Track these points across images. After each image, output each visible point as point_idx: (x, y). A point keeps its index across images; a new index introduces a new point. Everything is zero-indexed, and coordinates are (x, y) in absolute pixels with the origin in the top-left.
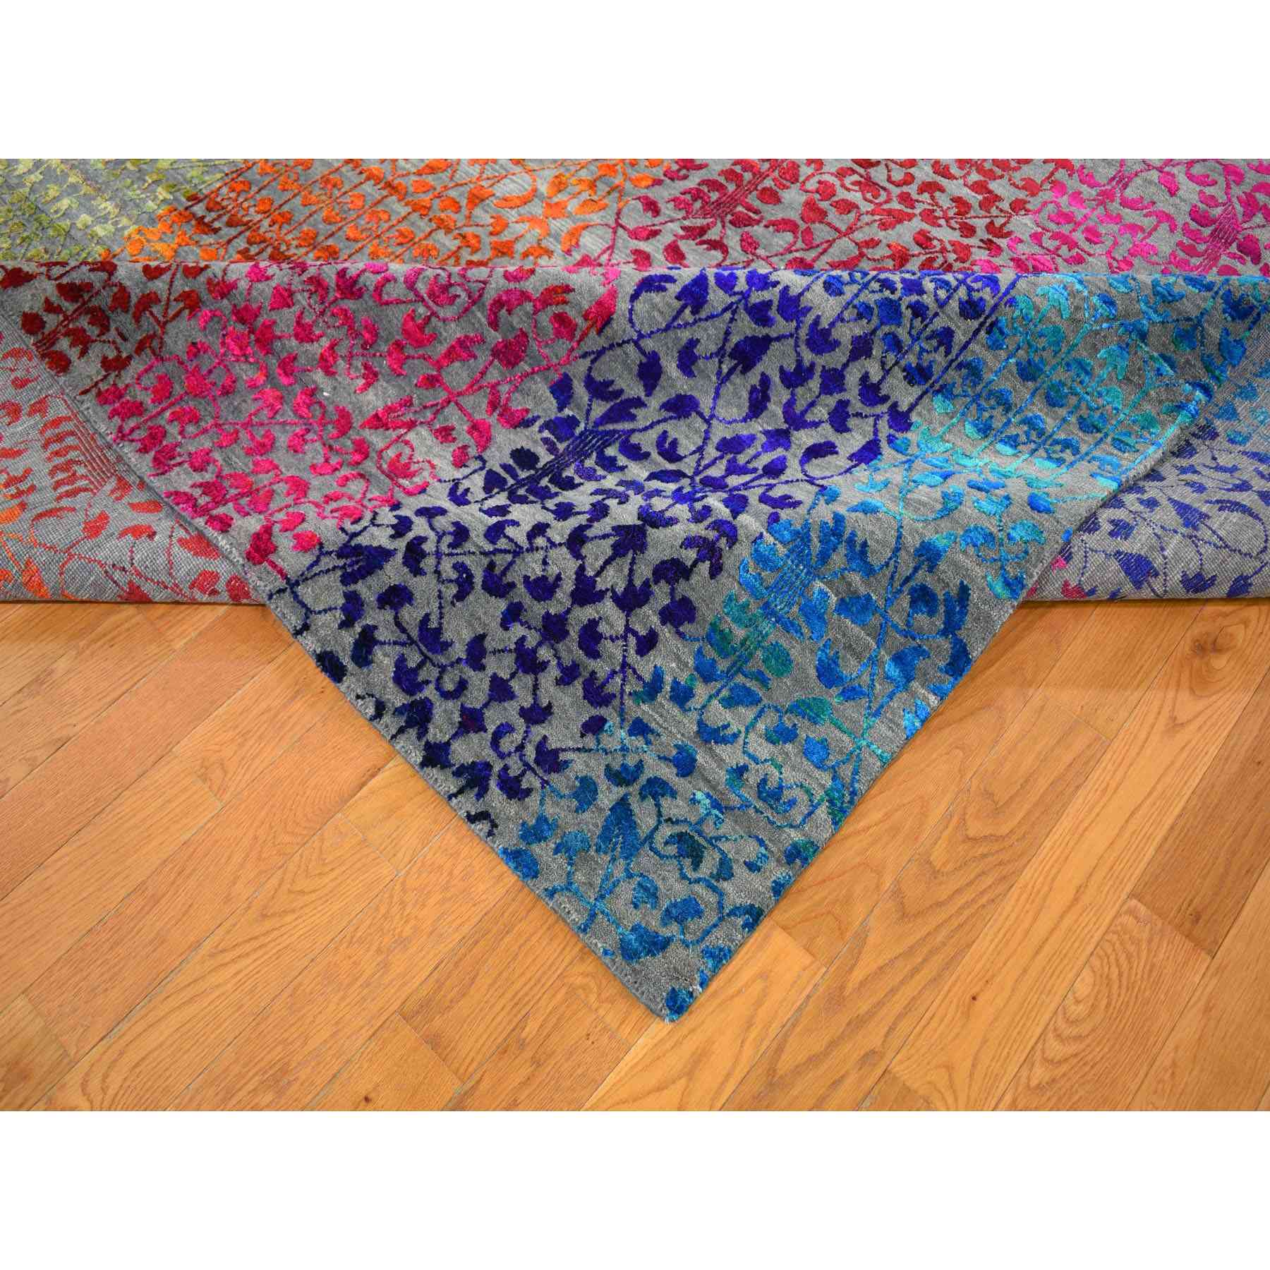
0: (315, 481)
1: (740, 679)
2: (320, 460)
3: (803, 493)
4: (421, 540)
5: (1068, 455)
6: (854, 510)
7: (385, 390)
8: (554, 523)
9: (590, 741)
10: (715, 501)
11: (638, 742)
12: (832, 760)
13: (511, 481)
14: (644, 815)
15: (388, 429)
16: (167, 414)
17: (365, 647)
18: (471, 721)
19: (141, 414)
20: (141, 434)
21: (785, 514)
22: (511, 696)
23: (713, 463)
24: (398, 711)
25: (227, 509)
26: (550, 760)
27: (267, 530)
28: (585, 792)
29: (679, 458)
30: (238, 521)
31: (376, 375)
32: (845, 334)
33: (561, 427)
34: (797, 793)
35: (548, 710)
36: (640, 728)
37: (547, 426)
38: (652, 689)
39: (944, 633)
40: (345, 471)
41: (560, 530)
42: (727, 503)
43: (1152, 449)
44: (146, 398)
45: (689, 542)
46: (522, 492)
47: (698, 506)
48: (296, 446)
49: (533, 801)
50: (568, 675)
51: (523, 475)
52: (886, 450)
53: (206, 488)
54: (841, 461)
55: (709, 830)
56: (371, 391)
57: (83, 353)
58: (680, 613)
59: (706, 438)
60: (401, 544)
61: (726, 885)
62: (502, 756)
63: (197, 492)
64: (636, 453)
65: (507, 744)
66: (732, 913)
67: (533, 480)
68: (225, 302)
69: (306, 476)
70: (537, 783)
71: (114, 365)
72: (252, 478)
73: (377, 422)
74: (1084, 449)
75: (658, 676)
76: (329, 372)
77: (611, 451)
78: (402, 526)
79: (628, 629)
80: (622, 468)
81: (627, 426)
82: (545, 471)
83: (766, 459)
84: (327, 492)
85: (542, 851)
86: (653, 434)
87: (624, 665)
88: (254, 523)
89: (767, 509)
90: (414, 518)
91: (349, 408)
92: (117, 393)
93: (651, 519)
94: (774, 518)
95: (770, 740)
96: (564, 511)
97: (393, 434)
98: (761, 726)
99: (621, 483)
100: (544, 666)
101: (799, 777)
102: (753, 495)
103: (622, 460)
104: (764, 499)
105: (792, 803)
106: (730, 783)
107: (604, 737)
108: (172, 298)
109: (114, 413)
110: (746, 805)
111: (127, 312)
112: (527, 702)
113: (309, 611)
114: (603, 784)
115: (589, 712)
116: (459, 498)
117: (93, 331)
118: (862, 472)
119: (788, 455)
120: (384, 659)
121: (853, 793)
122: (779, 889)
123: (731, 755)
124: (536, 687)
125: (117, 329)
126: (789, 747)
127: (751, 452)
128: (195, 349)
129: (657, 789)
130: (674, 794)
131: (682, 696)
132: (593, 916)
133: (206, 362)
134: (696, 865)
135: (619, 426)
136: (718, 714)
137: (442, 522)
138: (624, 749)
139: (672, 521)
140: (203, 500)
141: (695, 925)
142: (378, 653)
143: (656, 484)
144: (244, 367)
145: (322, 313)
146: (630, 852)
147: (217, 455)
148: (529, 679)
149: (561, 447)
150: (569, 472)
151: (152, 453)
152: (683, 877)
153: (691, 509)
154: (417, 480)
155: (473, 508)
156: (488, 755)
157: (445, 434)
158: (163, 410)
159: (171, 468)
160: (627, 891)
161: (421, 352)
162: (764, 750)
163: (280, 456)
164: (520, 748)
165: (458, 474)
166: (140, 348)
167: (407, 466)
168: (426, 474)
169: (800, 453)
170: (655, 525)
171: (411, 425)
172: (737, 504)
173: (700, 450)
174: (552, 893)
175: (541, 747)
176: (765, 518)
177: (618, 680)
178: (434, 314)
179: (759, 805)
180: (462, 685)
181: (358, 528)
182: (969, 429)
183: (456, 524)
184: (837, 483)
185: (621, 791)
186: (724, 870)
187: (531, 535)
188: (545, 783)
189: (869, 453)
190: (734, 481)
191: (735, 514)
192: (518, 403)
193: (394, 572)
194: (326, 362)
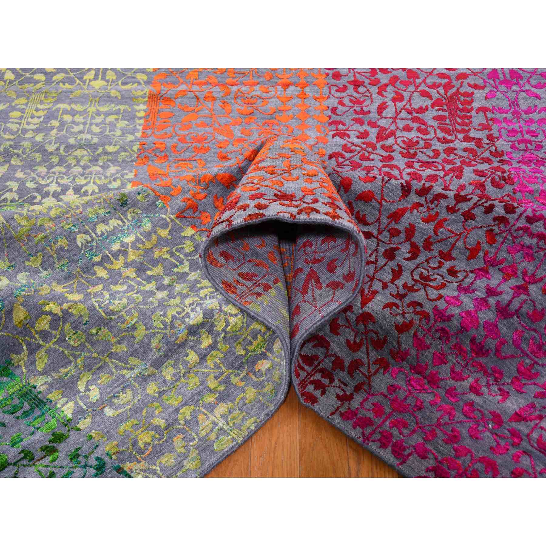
0: (499, 460)
2: (494, 443)
7: (517, 401)
15: (527, 421)
16: (387, 423)
19: (372, 425)
20: (377, 436)
31: (508, 393)
40: (513, 450)
44: (371, 415)
48: (474, 435)
56: (507, 401)
57: (323, 393)
68: (405, 363)
69: (490, 455)
71: (344, 398)
72: (459, 461)
73: (518, 417)
76: (478, 393)
84: (512, 468)
91: (498, 411)
92: (353, 413)
97: (532, 424)
108: (371, 363)
109: (356, 425)
111: (344, 371)
117: (326, 381)
125: (339, 380)
128: (392, 388)
133: (402, 395)
144: (425, 395)
145: (466, 365)
147: (429, 446)
151: (390, 448)
158: (384, 421)
159: (406, 457)
161: (532, 381)
163: (468, 442)
166: (358, 389)
171: (541, 418)
178: (536, 363)
194: (475, 389)
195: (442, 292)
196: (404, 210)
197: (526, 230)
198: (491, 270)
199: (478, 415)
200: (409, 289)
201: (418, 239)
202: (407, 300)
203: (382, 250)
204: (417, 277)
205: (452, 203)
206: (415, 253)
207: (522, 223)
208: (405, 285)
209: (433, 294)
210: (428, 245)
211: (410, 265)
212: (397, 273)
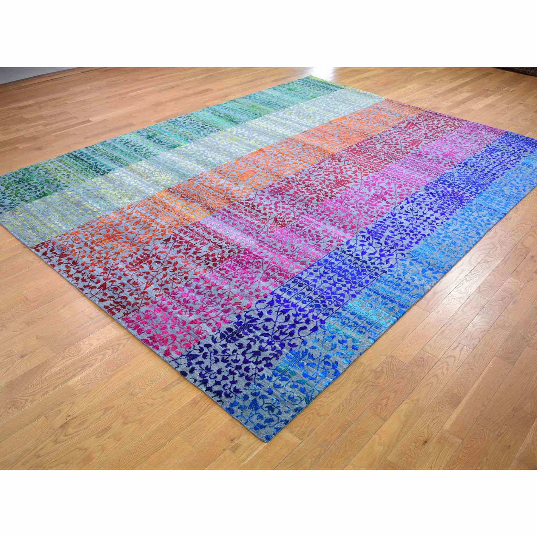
0: (178, 336)
1: (283, 376)
2: (178, 330)
3: (298, 342)
4: (206, 353)
5: (364, 330)
6: (310, 348)
7: (194, 317)
8: (238, 350)
9: (247, 387)
10: (277, 345)
11: (259, 388)
12: (307, 391)
13: (227, 336)
14: (260, 402)
17: (192, 371)
18: (218, 383)
19: (133, 322)
20: (133, 326)
21: (294, 349)
22: (228, 379)
23: (276, 332)
24: (200, 381)
25: (157, 344)
26: (237, 391)
27: (168, 350)
28: (246, 398)
29: (268, 330)
30: (160, 347)
31: (192, 314)
32: (308, 309)
33: (239, 323)
34: (298, 398)
35: (237, 381)
36: (259, 385)
37: (235, 323)
38: (263, 377)
39: (333, 368)
40: (185, 333)
41: (240, 351)
42: (280, 345)
43: (384, 329)
44: (134, 320)
45: (271, 354)
46: (229, 339)
47: (273, 346)
48: (172, 327)
49: (233, 399)
50: (242, 375)
51: (229, 334)
52: (319, 328)
53: (151, 338)
54: (308, 331)
55: (276, 405)
56: (191, 317)
57: (119, 312)
58: (269, 365)
59: (275, 325)
60: (202, 354)
61: (280, 416)
62: (225, 390)
63: (149, 339)
64: (257, 329)
65: (226, 388)
66: (281, 421)
67: (232, 335)
68: (155, 304)
69: (175, 334)
70: (234, 396)
71: (126, 314)
72: (162, 335)
73: (192, 322)
74: (368, 328)
75: (264, 375)
77: (251, 328)
78: (201, 350)
79: (256, 367)
80: (254, 332)
81: (255, 323)
82: (235, 333)
83: (290, 330)
84: (182, 338)
85: (235, 408)
86: (262, 325)
87: (255, 373)
88: (165, 348)
89: (289, 347)
90: (204, 348)
91: (185, 320)
92: (127, 318)
93: (262, 349)
94: (291, 350)
95: (291, 387)
96: (240, 346)
97: (196, 325)
98: (289, 385)
99: (254, 336)
100: (236, 374)
101: (298, 395)
102: (286, 343)
103: (254, 330)
104: (289, 344)
105: (297, 400)
106: (281, 396)
107: (250, 387)
108: (142, 303)
109: (127, 322)
110: (285, 400)
111: (130, 306)
112: (232, 380)
113: (179, 364)
114: (250, 396)
115: (246, 382)
116: (215, 341)
117: (121, 308)
118: (313, 335)
119: (295, 329)
120: (197, 373)
121: (312, 398)
122: (293, 417)
123: (282, 391)
124: (234, 377)
125: (127, 308)
126: (296, 389)
127: (286, 329)
128: (147, 311)
129: (263, 397)
130: (267, 398)
131: (269, 379)
132: (247, 421)
133: (150, 313)
134: (273, 412)
135: (253, 323)
136: (278, 382)
137: (211, 349)
138: (255, 389)
139: (266, 350)
140: (151, 341)
141: (272, 423)
142: (195, 371)
143: (263, 337)
144: (159, 314)
145: (180, 305)
146: (256, 409)
147: (152, 330)
148: (232, 376)
149: (239, 327)
150: (241, 333)
151: (137, 330)
152: (269, 414)
153: (271, 347)
154: (203, 335)
155: (218, 344)
156: (222, 389)
157: (210, 325)
158: (139, 321)
159: (141, 333)
160: (256, 417)
161: (204, 311)
162: (290, 389)
163: (169, 329)
164: (230, 388)
165: (214, 334)
166: (133, 311)
167: (200, 331)
168: (205, 333)
169: (298, 329)
170: (263, 351)
171: (201, 323)
172: (282, 346)
173: (273, 328)
174: (237, 417)
175: (235, 388)
176: (289, 350)
177: (254, 376)
178: (207, 306)
179: (288, 400)
180: (216, 377)
181: (190, 350)
182: (340, 323)
183: (214, 350)
184: (307, 338)
185: (255, 397)
186: (280, 413)
187: (233, 352)
188: (236, 395)
189: (315, 329)
190: (282, 337)
191: (282, 348)
192: (228, 319)
193: (200, 359)
194: (180, 313)
195: (178, 285)
196: (176, 257)
197: (218, 272)
198: (201, 279)
199: (177, 321)
200: (167, 282)
201: (178, 267)
202: (163, 287)
203: (162, 267)
204: (171, 278)
205: (194, 259)
206: (175, 269)
207: (218, 270)
208: (166, 281)
209: (175, 285)
210: (180, 269)
211: (171, 273)
212: (164, 276)
